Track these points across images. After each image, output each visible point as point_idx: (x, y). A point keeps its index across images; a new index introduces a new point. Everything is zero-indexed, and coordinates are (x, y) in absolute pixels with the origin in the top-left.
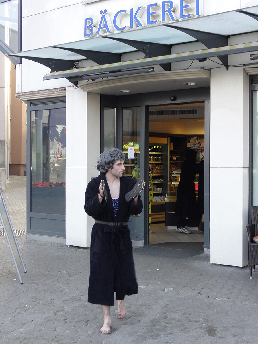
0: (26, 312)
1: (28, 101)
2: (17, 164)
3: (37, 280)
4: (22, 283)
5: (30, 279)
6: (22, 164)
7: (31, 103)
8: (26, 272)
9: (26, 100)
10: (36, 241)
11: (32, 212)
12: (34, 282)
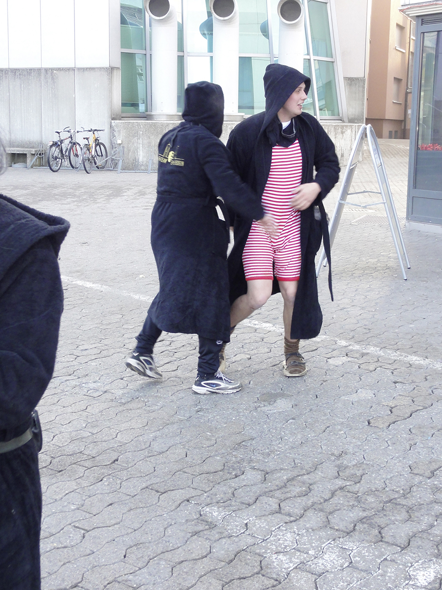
0: (415, 309)
1: (418, 16)
2: (377, 119)
3: (426, 278)
4: (406, 280)
5: (416, 276)
6: (387, 118)
7: (422, 19)
8: (410, 268)
9: (414, 16)
10: (419, 231)
11: (415, 188)
12: (423, 279)
